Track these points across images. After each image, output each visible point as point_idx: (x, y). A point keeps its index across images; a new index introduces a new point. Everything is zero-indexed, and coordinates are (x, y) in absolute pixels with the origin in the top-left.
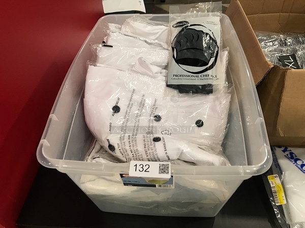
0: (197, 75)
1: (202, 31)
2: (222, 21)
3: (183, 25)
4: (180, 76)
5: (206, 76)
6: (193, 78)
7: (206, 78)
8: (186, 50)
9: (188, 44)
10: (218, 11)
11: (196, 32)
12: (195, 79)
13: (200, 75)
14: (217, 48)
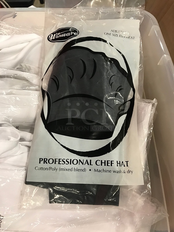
0: (89, 159)
1: (103, 54)
2: (143, 28)
3: (66, 38)
4: (54, 161)
5: (106, 163)
6: (80, 166)
7: (106, 168)
8: (68, 100)
9: (74, 84)
10: (136, 6)
11: (92, 56)
12: (84, 170)
13: (94, 159)
14: (131, 92)
